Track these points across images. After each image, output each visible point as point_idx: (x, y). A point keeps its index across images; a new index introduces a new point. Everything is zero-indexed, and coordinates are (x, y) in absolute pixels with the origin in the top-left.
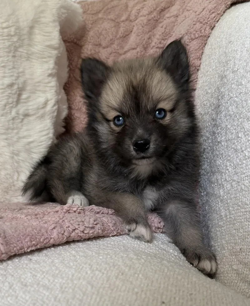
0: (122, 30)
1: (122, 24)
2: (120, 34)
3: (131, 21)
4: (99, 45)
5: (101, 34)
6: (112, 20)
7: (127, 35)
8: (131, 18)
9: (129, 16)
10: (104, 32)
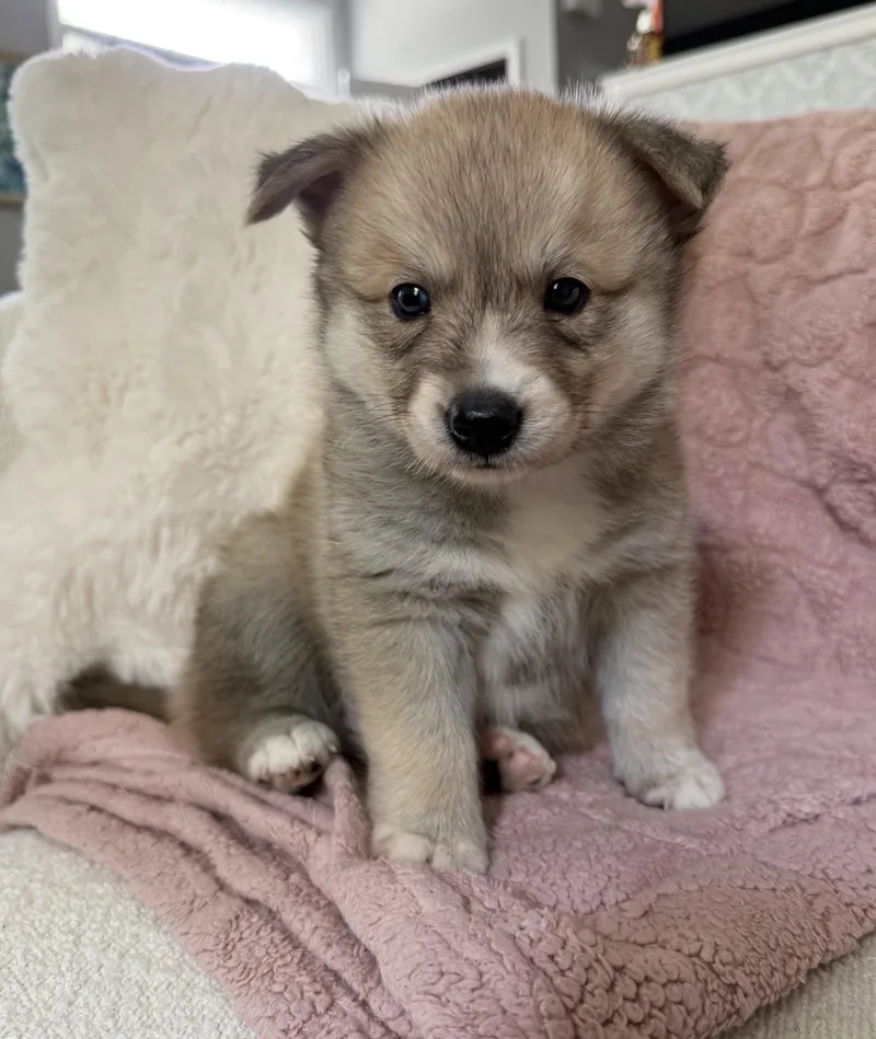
0: (813, 214)
1: (810, 196)
2: (808, 225)
3: (834, 187)
4: (749, 254)
5: (750, 224)
6: (780, 185)
7: (828, 228)
8: (836, 181)
9: (830, 173)
10: (760, 219)
